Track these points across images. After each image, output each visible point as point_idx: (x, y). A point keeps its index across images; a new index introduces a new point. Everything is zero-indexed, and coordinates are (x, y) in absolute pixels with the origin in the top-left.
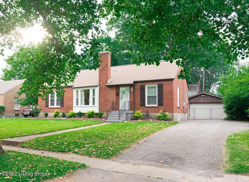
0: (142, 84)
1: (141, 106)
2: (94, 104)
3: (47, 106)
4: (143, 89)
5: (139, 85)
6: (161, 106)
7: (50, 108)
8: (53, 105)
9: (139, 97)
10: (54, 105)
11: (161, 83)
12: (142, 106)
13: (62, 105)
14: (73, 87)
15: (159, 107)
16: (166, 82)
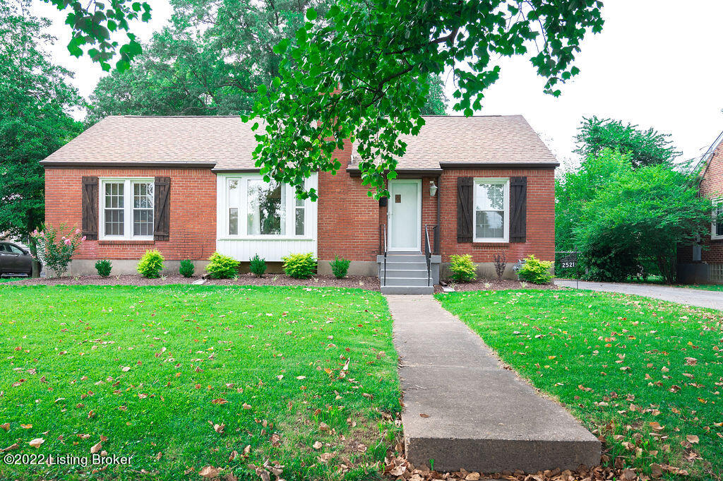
0: (464, 174)
1: (459, 243)
2: (300, 230)
3: (93, 236)
4: (465, 191)
5: (453, 176)
6: (518, 242)
7: (104, 243)
8: (115, 233)
9: (454, 213)
10: (123, 234)
11: (521, 174)
12: (462, 242)
13: (162, 233)
14: (216, 168)
15: (513, 246)
16: (535, 173)
